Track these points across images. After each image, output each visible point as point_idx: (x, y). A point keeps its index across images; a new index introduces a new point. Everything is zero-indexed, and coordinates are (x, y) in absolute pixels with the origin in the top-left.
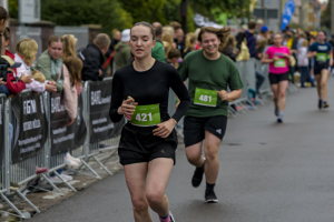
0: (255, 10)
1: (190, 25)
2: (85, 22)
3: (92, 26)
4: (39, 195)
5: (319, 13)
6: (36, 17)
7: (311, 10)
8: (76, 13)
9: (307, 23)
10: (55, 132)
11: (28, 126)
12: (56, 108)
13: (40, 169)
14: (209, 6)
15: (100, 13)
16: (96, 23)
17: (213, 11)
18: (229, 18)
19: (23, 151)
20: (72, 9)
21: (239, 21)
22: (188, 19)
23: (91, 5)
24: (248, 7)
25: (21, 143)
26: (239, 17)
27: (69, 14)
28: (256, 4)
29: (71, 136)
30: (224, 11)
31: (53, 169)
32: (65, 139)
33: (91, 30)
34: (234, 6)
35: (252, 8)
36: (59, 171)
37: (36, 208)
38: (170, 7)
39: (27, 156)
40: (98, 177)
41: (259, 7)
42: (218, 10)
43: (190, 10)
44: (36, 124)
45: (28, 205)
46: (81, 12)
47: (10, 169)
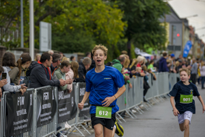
0: (169, 46)
1: (133, 54)
2: (76, 51)
3: (80, 53)
5: (203, 49)
6: (49, 48)
7: (199, 47)
8: (71, 46)
9: (197, 54)
10: (60, 110)
11: (45, 106)
12: (61, 96)
14: (143, 44)
15: (84, 47)
16: (82, 52)
17: (145, 46)
18: (154, 50)
19: (43, 120)
20: (68, 44)
21: (159, 52)
22: (132, 50)
23: (78, 42)
24: (164, 44)
26: (159, 50)
27: (66, 47)
28: (169, 43)
29: (69, 113)
30: (151, 46)
32: (65, 114)
33: (79, 56)
34: (157, 43)
35: (166, 45)
38: (121, 44)
39: (44, 123)
40: (83, 135)
41: (170, 44)
42: (148, 45)
43: (132, 46)
44: (49, 106)
46: (73, 46)
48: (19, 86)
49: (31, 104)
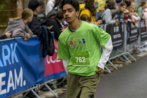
4: (136, 55)
10: (142, 34)
11: (133, 32)
12: (142, 26)
13: (137, 46)
19: (131, 40)
25: (130, 37)
31: (142, 46)
36: (144, 47)
37: (135, 59)
39: (132, 42)
44: (135, 31)
45: (132, 58)
47: (126, 46)
48: (115, 21)
49: (123, 31)
